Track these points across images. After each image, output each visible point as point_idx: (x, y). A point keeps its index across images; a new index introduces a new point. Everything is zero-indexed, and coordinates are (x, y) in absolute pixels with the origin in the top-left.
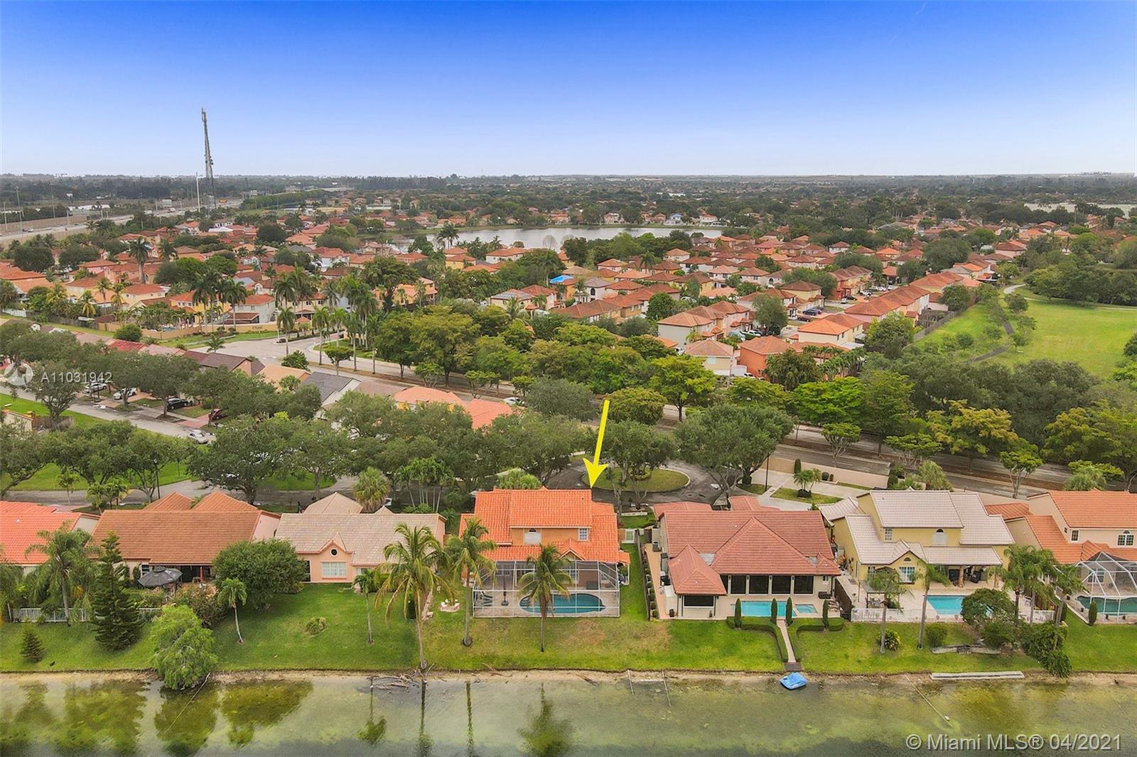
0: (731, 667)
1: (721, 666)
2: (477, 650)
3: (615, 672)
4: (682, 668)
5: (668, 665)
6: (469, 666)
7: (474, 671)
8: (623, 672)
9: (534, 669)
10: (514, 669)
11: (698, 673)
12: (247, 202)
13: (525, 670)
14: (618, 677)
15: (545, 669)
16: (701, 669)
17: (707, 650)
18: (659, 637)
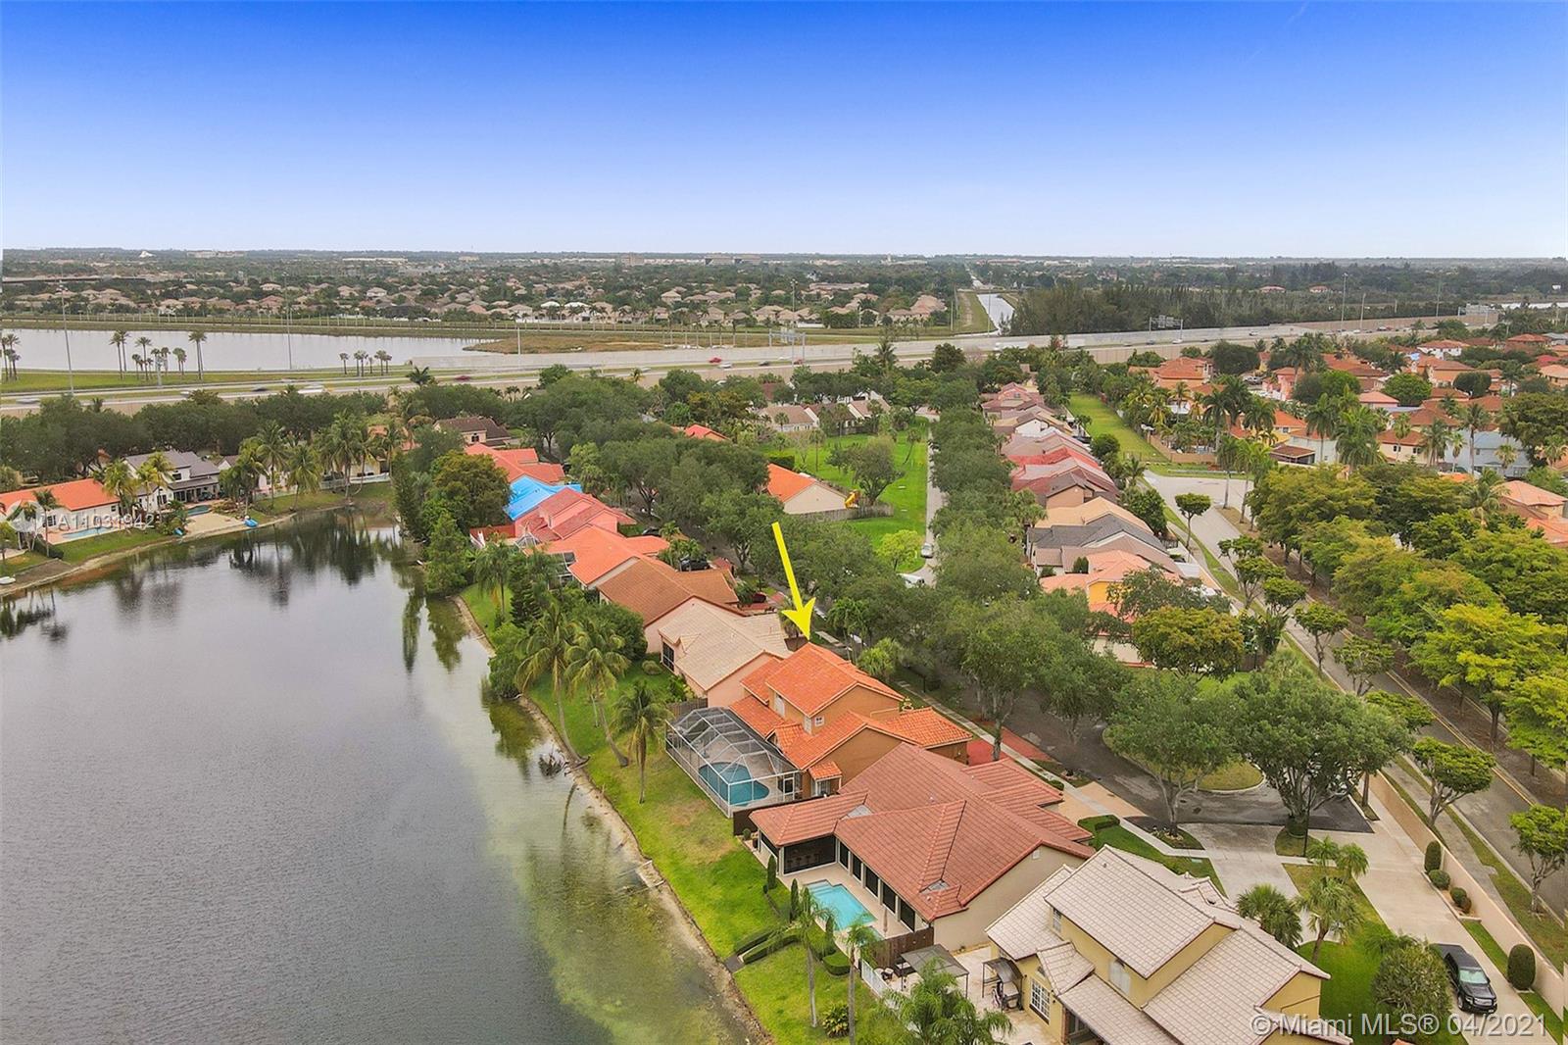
1: (697, 912)
2: (619, 773)
3: (642, 853)
4: (676, 889)
5: (674, 878)
6: (597, 780)
7: (594, 787)
8: (646, 858)
9: (617, 812)
10: (610, 803)
11: (677, 905)
13: (613, 808)
14: (637, 860)
15: (621, 817)
17: (716, 893)
18: (713, 854)
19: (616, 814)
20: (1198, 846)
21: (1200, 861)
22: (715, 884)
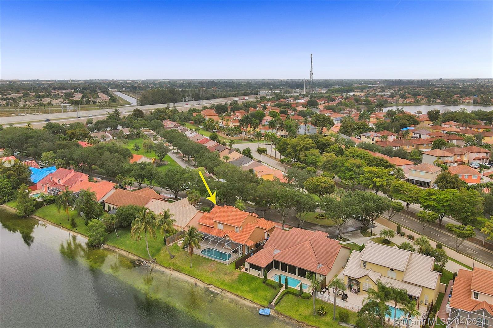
0: (248, 297)
1: (245, 295)
2: (173, 261)
3: (206, 284)
4: (229, 291)
5: (226, 288)
6: (165, 265)
7: (166, 268)
8: (209, 285)
9: (183, 273)
10: (178, 271)
11: (234, 295)
12: (329, 90)
13: (180, 272)
14: (206, 286)
15: (186, 275)
16: (236, 294)
17: (246, 288)
18: (233, 277)
19: (182, 274)
20: (348, 240)
21: (353, 243)
22: (243, 285)
